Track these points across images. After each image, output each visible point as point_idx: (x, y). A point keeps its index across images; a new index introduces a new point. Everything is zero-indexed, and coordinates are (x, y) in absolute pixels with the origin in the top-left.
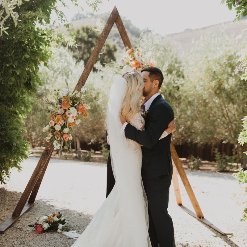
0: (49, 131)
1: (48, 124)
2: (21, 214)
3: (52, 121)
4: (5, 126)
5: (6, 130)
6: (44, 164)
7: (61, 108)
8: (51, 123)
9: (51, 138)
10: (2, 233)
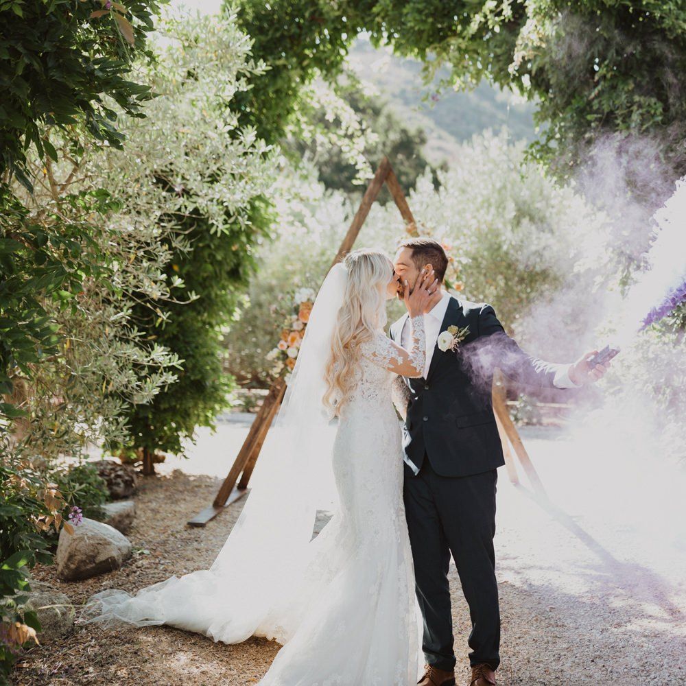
0: (278, 358)
1: (276, 347)
2: (227, 503)
3: (282, 342)
4: (193, 351)
5: (193, 357)
6: (268, 413)
7: (298, 320)
8: (282, 345)
9: (282, 370)
10: (202, 526)
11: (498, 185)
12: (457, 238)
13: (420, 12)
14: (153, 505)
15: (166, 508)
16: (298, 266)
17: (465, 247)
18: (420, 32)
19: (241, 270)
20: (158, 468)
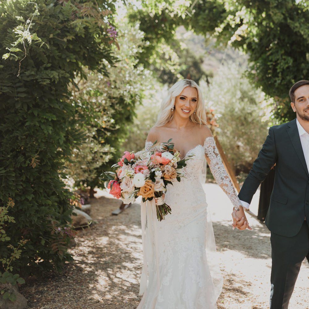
2: (125, 208)
10: (116, 215)
11: (234, 84)
12: (216, 106)
13: (205, 19)
14: (96, 208)
15: (101, 209)
16: (149, 116)
17: (219, 110)
18: (204, 27)
19: (131, 117)
20: (95, 195)
